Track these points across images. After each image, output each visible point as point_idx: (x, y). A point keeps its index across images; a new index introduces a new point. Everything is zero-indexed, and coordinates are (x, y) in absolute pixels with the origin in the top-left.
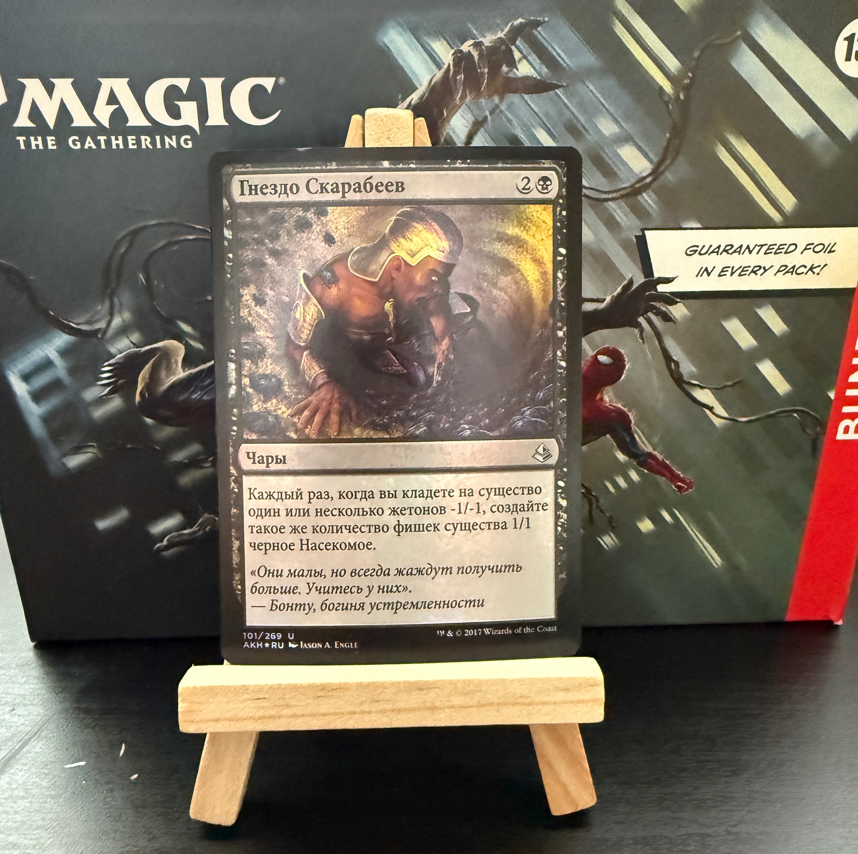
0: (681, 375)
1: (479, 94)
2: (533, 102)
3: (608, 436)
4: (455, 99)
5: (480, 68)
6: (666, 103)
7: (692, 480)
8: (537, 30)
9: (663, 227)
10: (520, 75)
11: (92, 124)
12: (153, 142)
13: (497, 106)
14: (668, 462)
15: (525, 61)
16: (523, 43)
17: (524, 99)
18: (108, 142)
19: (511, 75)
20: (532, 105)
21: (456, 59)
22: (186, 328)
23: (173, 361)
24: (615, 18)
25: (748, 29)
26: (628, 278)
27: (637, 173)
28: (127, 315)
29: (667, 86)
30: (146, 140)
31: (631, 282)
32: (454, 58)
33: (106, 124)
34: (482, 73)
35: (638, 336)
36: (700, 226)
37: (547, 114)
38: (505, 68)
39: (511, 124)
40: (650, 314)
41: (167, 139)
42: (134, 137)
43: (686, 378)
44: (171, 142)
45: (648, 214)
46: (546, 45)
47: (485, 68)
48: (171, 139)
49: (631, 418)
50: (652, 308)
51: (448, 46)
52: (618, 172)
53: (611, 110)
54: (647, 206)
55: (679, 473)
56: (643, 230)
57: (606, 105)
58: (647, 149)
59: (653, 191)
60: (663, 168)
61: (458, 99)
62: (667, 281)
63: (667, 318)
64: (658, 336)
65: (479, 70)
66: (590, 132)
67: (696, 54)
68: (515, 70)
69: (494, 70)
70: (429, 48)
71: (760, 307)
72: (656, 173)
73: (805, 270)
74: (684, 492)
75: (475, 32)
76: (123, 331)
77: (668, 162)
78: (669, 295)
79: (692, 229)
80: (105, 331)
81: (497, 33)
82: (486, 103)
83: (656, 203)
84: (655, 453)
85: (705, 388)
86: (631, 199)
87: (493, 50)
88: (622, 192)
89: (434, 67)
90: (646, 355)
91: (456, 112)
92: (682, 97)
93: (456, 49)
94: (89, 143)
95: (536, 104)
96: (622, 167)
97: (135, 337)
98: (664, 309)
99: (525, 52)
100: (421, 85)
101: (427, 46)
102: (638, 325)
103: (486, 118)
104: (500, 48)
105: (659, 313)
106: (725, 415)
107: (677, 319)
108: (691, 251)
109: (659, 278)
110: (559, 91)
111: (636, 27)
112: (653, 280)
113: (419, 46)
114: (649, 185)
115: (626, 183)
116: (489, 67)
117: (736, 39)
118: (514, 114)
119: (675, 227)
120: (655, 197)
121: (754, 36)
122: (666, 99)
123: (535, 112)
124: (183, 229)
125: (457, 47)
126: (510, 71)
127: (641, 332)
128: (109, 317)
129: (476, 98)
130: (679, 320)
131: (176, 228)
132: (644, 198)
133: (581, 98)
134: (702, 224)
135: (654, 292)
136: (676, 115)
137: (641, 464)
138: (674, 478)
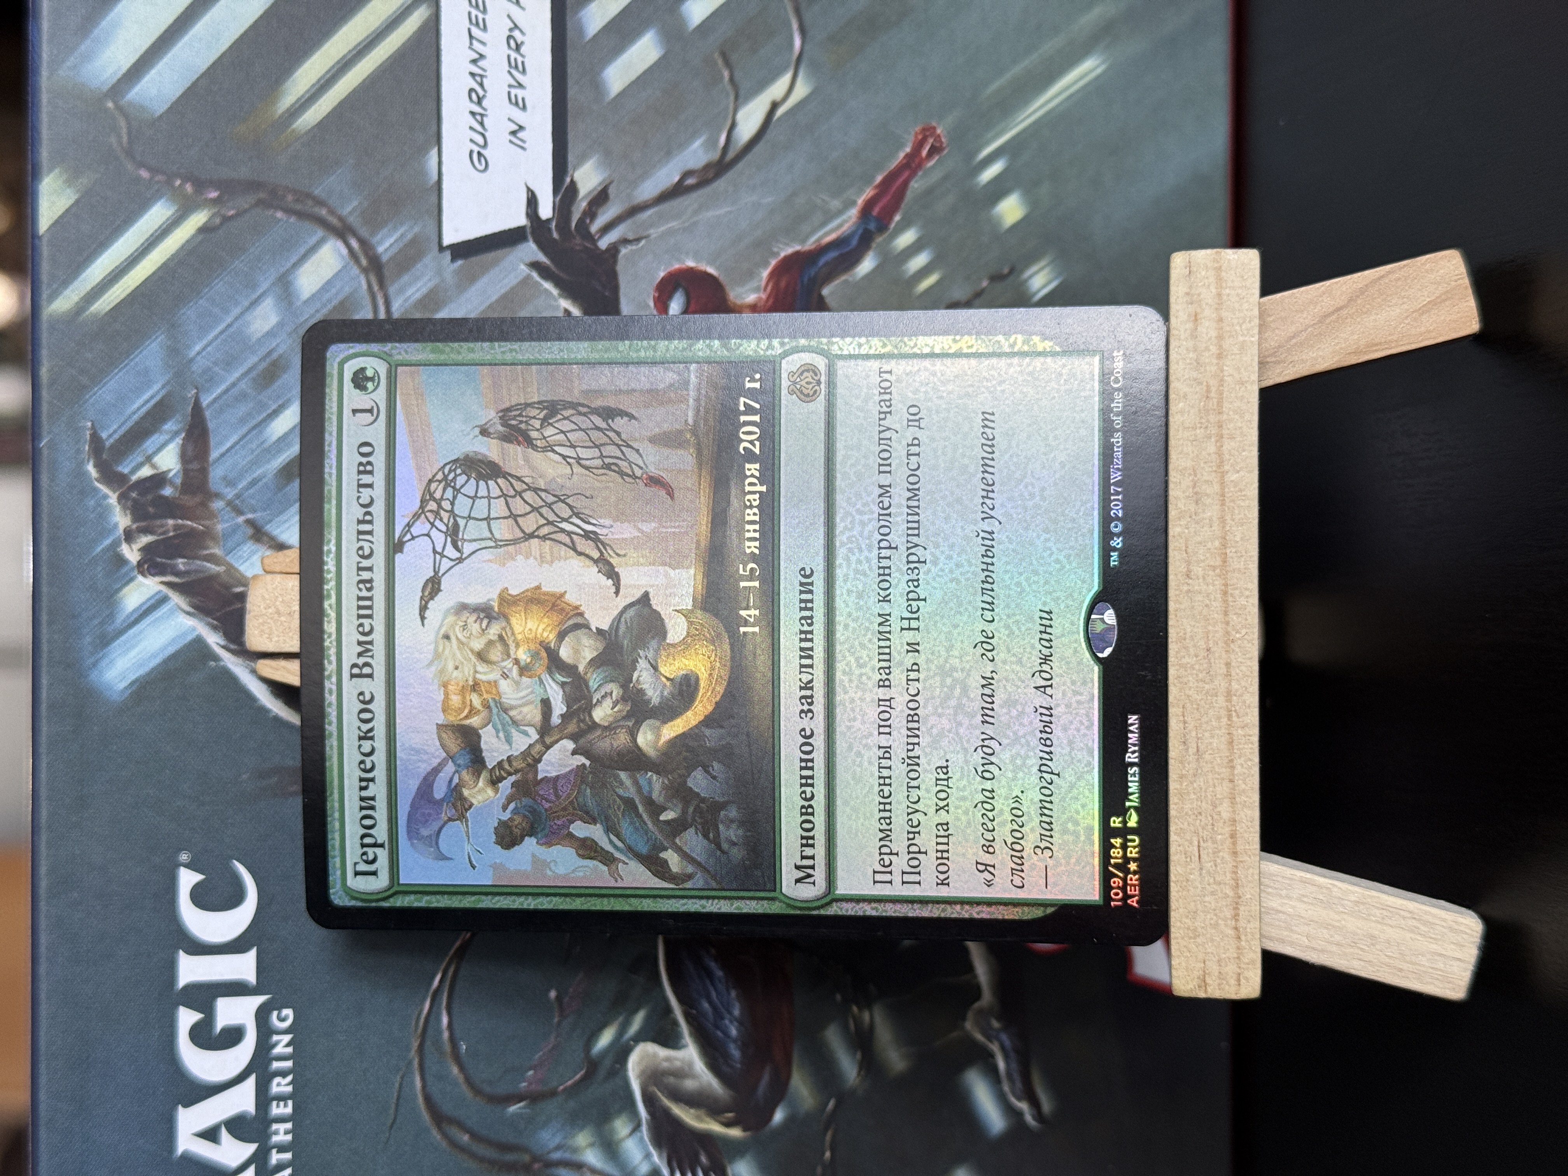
0: (708, 167)
1: (207, 535)
2: (221, 443)
3: (825, 292)
4: (218, 573)
5: (167, 532)
6: (226, 219)
7: (918, 129)
8: (108, 439)
9: (436, 212)
10: (179, 466)
12: (283, 1074)
13: (229, 503)
14: (879, 178)
15: (157, 459)
16: (128, 461)
17: (218, 459)
19: (178, 481)
20: (229, 445)
21: (153, 572)
22: (606, 1039)
23: (665, 1065)
24: (87, 312)
25: (105, 88)
26: (523, 269)
27: (343, 264)
28: (582, 1139)
29: (198, 219)
30: (278, 1085)
31: (535, 265)
32: (150, 574)
33: (250, 1149)
34: (176, 527)
35: (634, 247)
36: (436, 150)
37: (243, 421)
39: (260, 480)
40: (594, 228)
41: (278, 1050)
42: (274, 1103)
43: (715, 155)
44: (282, 1045)
45: (414, 242)
46: (129, 424)
47: (167, 525)
48: (278, 1042)
49: (789, 251)
50: (583, 225)
51: (132, 585)
52: (341, 297)
53: (237, 311)
54: (401, 245)
55: (902, 155)
56: (441, 248)
57: (229, 320)
58: (302, 250)
59: (373, 233)
60: (334, 221)
61: (217, 569)
62: (532, 201)
63: (601, 198)
64: (633, 211)
65: (171, 534)
66: (274, 345)
67: (144, 174)
68: (171, 474)
69: (170, 508)
70: (136, 615)
71: (580, 31)
72: (342, 232)
74: (942, 143)
75: (107, 542)
76: (610, 1147)
77: (324, 212)
79: (440, 163)
81: (109, 506)
82: (223, 521)
83: (395, 229)
84: (860, 201)
85: (734, 119)
86: (386, 272)
87: (138, 512)
88: (376, 288)
89: (165, 609)
90: (671, 232)
91: (237, 570)
92: (214, 195)
93: (136, 572)
95: (226, 438)
96: (334, 291)
97: (621, 1127)
98: (584, 204)
99: (140, 459)
100: (194, 629)
101: (132, 619)
102: (614, 249)
103: (249, 522)
104: (134, 500)
105: (591, 213)
106: (787, 78)
107: (604, 180)
108: (480, 163)
109: (528, 215)
110: (205, 401)
111: (102, 277)
112: (532, 226)
113: (131, 632)
114: (363, 242)
115: (359, 282)
116: (166, 517)
117: (119, 108)
118: (241, 476)
119: (436, 192)
120: (385, 230)
121: (115, 80)
122: (218, 221)
123: (240, 440)
124: (430, 1032)
125: (132, 569)
126: (171, 483)
127: (625, 241)
128: (585, 1169)
129: (215, 539)
130: (606, 175)
131: (428, 1043)
132: (386, 250)
133: (215, 364)
134: (432, 149)
135: (554, 224)
136: (245, 201)
137: (882, 227)
138: (912, 164)
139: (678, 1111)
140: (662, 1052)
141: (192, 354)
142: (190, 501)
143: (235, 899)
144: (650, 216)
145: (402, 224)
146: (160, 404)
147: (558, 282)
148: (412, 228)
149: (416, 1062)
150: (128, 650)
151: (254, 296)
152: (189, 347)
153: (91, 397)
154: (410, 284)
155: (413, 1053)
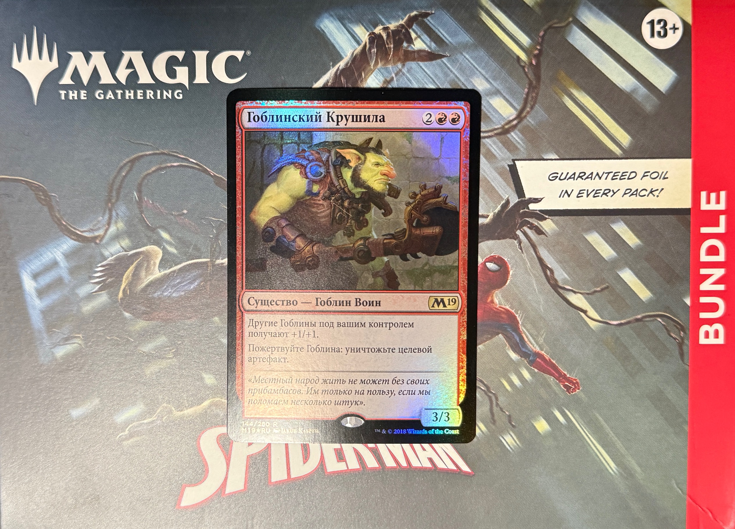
0: (556, 280)
1: (387, 61)
2: (426, 67)
3: (500, 335)
4: (370, 66)
5: (388, 44)
6: (523, 67)
7: (578, 381)
8: (427, 19)
9: (529, 158)
10: (416, 49)
11: (114, 82)
12: (155, 95)
13: (400, 70)
14: (554, 362)
15: (419, 40)
16: (418, 28)
17: (419, 65)
18: (123, 95)
19: (410, 49)
20: (426, 70)
21: (371, 39)
22: (165, 235)
23: (152, 262)
24: (481, 11)
25: (578, 17)
26: (505, 197)
27: (506, 117)
28: (121, 225)
29: (523, 56)
30: (150, 93)
31: (508, 202)
32: (369, 38)
33: (124, 82)
34: (390, 48)
35: (518, 247)
36: (558, 158)
37: (436, 75)
38: (405, 44)
40: (525, 228)
41: (165, 93)
42: (142, 91)
43: (560, 283)
45: (517, 148)
46: (434, 28)
47: (391, 44)
48: (168, 92)
49: (519, 319)
50: (526, 223)
51: (365, 30)
52: (491, 117)
53: (483, 72)
54: (515, 143)
55: (566, 373)
56: (514, 160)
57: (479, 69)
58: (511, 100)
59: (519, 130)
60: (524, 114)
61: (372, 65)
62: (536, 201)
63: (539, 231)
64: (533, 246)
65: (387, 46)
67: (542, 33)
68: (412, 46)
69: (398, 45)
70: (352, 32)
71: (614, 222)
72: (520, 117)
73: (647, 193)
75: (383, 20)
76: (117, 237)
77: (528, 109)
78: (538, 212)
79: (552, 160)
80: (102, 238)
81: (399, 21)
82: (392, 68)
83: (522, 140)
84: (543, 352)
85: (578, 293)
86: (502, 137)
87: (396, 32)
88: (495, 132)
89: (355, 44)
90: (525, 264)
91: (372, 73)
92: (534, 62)
93: (370, 32)
94: (110, 95)
95: (428, 69)
96: (494, 114)
97: (126, 242)
98: (536, 224)
99: (419, 33)
100: (346, 56)
101: (350, 30)
102: (516, 237)
103: (392, 79)
106: (597, 317)
107: (547, 233)
108: (553, 177)
109: (530, 198)
110: (444, 60)
111: (497, 16)
112: (526, 200)
113: (345, 30)
114: (515, 126)
115: (498, 125)
116: (394, 44)
117: (569, 24)
118: (412, 75)
119: (539, 158)
120: (521, 136)
121: (582, 21)
122: (523, 64)
123: (428, 74)
124: (171, 158)
125: (372, 30)
126: (409, 46)
127: (520, 243)
128: (107, 226)
129: (385, 64)
130: (550, 233)
131: (166, 157)
132: (512, 136)
133: (460, 64)
134: (559, 156)
135: (527, 210)
136: (531, 76)
137: (532, 363)
138: (561, 377)
139: (132, 268)
140: (158, 262)
141: (464, 54)
142: (401, 53)
143: (230, 74)
144: (532, 254)
145: (524, 143)
146: (443, 41)
147: (500, 212)
148: (523, 147)
149: (158, 152)
150: (337, 29)
151: (490, 80)
152: (467, 53)
153: (445, 12)
154: (497, 147)
155: (162, 151)
